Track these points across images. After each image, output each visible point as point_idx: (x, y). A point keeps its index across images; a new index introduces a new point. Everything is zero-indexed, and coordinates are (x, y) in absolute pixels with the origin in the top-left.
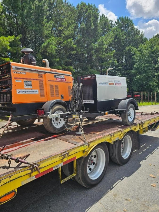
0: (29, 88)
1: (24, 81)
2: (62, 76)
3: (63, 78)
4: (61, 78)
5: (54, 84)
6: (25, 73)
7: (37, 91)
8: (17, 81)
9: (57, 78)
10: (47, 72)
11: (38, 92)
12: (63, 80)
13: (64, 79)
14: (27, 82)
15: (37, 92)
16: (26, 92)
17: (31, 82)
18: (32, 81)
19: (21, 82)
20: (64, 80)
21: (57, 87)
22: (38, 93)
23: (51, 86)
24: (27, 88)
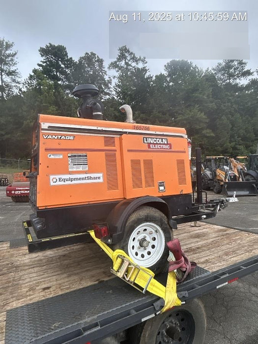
0: (81, 169)
1: (69, 155)
2: (162, 139)
3: (164, 144)
4: (160, 144)
5: (142, 157)
6: (71, 138)
7: (100, 175)
8: (52, 157)
9: (149, 144)
10: (126, 133)
11: (101, 178)
12: (164, 146)
13: (167, 144)
14: (75, 156)
15: (99, 178)
16: (71, 180)
17: (86, 156)
18: (88, 153)
19: (61, 157)
20: (167, 147)
21: (149, 164)
22: (101, 180)
23: (136, 163)
24: (75, 170)
